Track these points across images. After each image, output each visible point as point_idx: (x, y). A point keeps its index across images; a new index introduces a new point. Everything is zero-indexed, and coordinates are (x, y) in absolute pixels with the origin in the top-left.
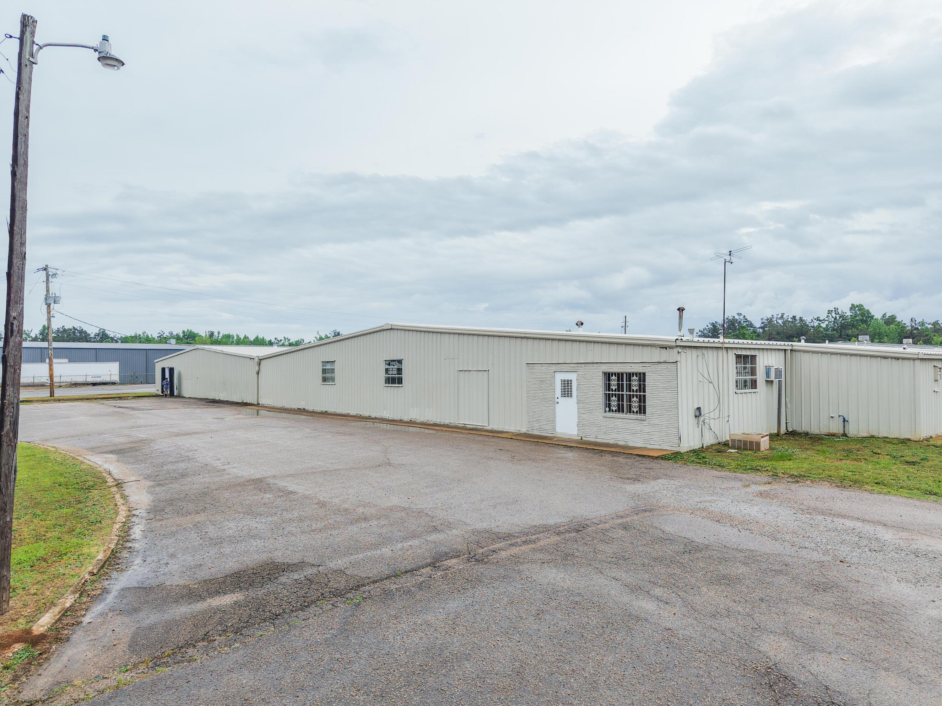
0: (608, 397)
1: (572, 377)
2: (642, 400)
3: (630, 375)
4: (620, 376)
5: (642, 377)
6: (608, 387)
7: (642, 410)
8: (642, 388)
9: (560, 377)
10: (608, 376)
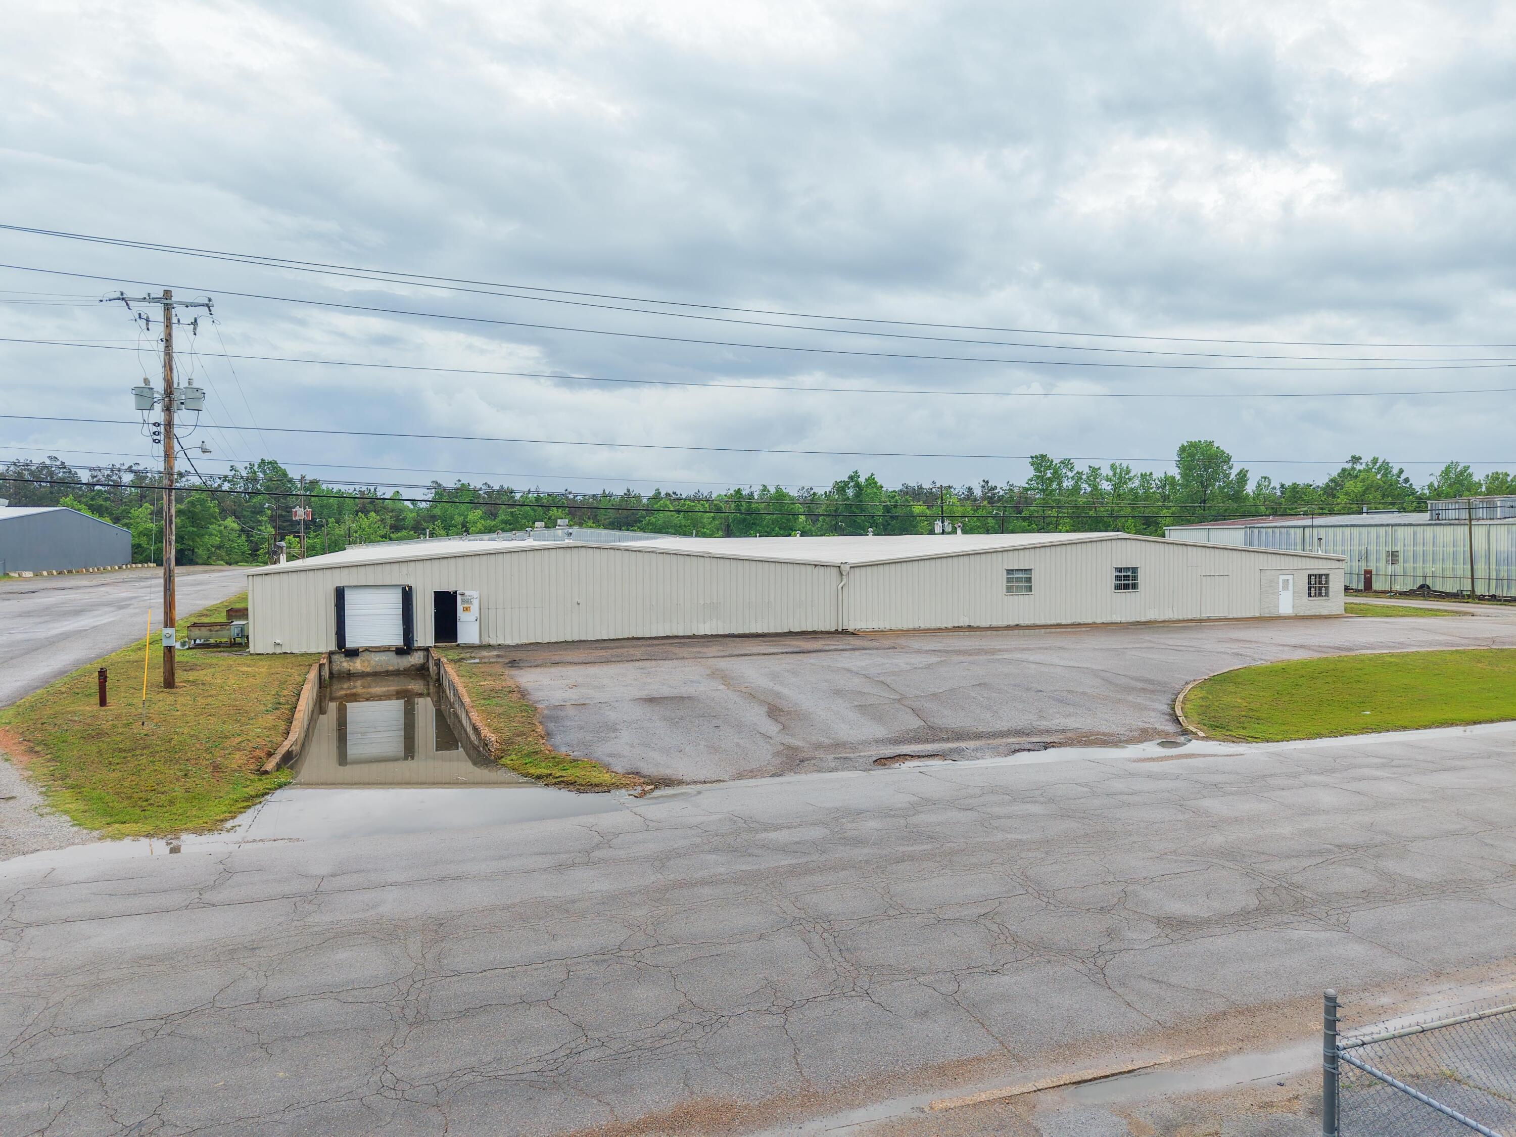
0: (1310, 589)
1: (1290, 577)
2: (1327, 588)
3: (1320, 576)
4: (1315, 575)
5: (1327, 576)
6: (1309, 583)
7: (1327, 595)
8: (1327, 582)
9: (1282, 578)
10: (1310, 576)
